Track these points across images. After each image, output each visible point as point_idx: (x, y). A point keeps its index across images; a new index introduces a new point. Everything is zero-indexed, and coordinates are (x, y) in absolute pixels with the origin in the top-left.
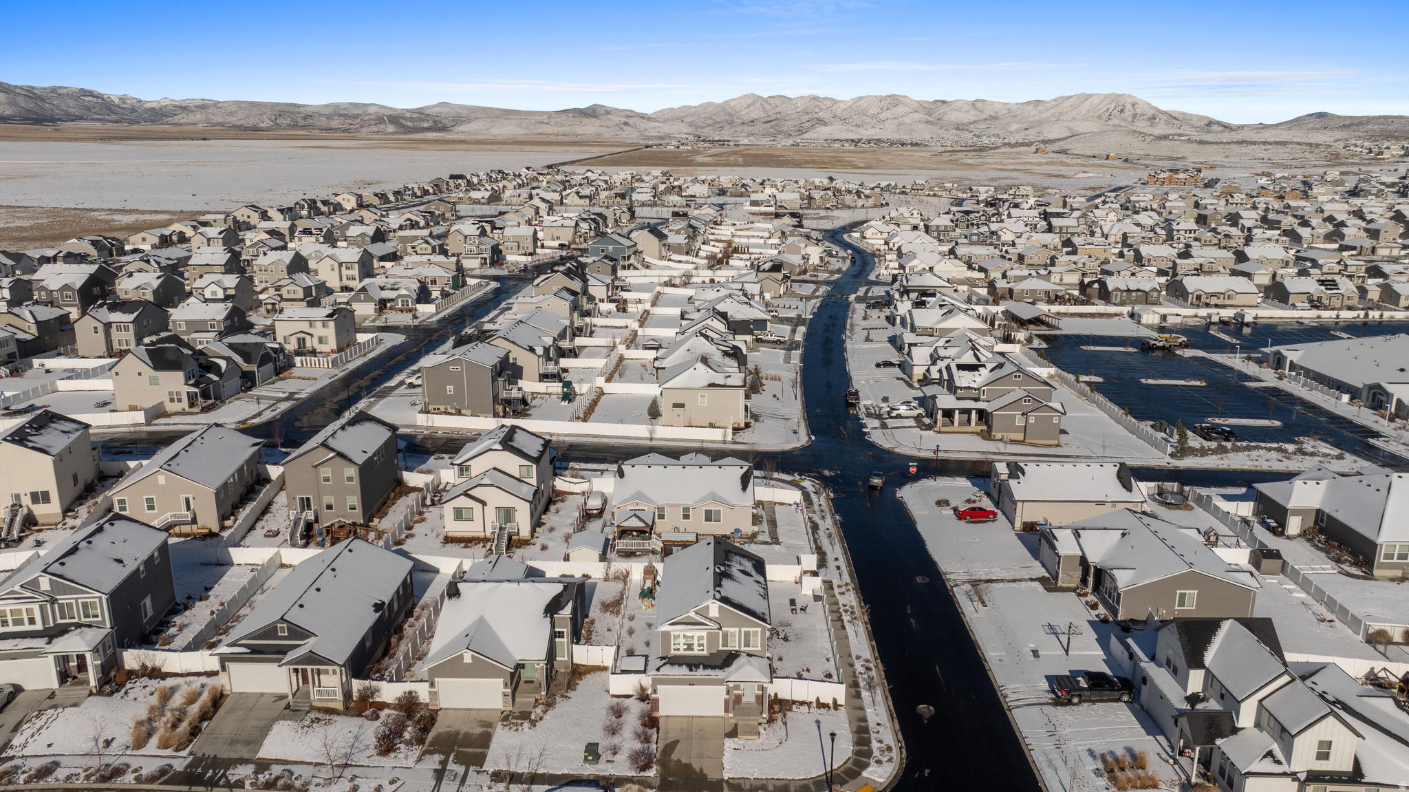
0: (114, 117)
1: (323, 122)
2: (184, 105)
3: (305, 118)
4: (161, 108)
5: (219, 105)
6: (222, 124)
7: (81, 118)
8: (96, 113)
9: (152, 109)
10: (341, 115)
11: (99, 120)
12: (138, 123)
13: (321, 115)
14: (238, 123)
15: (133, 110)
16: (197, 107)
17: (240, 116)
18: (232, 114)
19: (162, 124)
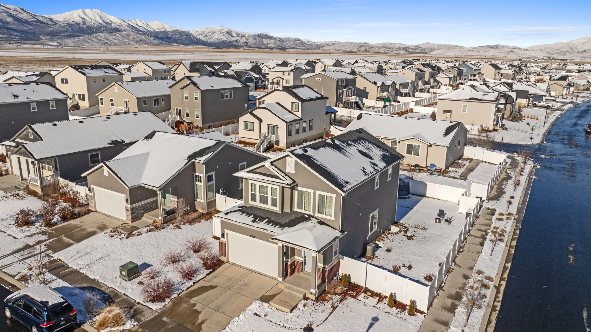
0: (304, 48)
1: (377, 50)
2: (328, 43)
3: (370, 48)
4: (320, 45)
5: (340, 43)
6: (339, 50)
7: (294, 48)
8: (299, 46)
9: (317, 45)
10: (384, 47)
11: (299, 48)
12: (311, 50)
13: (376, 47)
14: (345, 50)
15: (311, 45)
16: (332, 44)
17: (346, 47)
18: (343, 46)
19: (319, 50)
